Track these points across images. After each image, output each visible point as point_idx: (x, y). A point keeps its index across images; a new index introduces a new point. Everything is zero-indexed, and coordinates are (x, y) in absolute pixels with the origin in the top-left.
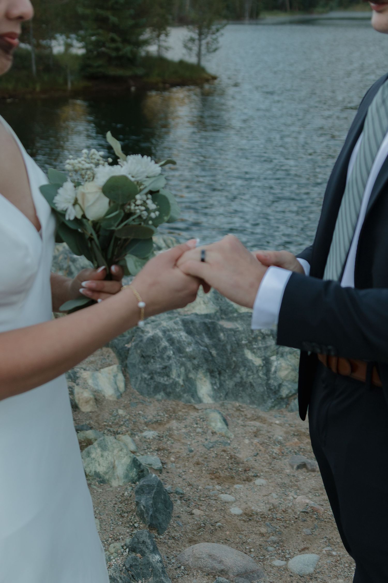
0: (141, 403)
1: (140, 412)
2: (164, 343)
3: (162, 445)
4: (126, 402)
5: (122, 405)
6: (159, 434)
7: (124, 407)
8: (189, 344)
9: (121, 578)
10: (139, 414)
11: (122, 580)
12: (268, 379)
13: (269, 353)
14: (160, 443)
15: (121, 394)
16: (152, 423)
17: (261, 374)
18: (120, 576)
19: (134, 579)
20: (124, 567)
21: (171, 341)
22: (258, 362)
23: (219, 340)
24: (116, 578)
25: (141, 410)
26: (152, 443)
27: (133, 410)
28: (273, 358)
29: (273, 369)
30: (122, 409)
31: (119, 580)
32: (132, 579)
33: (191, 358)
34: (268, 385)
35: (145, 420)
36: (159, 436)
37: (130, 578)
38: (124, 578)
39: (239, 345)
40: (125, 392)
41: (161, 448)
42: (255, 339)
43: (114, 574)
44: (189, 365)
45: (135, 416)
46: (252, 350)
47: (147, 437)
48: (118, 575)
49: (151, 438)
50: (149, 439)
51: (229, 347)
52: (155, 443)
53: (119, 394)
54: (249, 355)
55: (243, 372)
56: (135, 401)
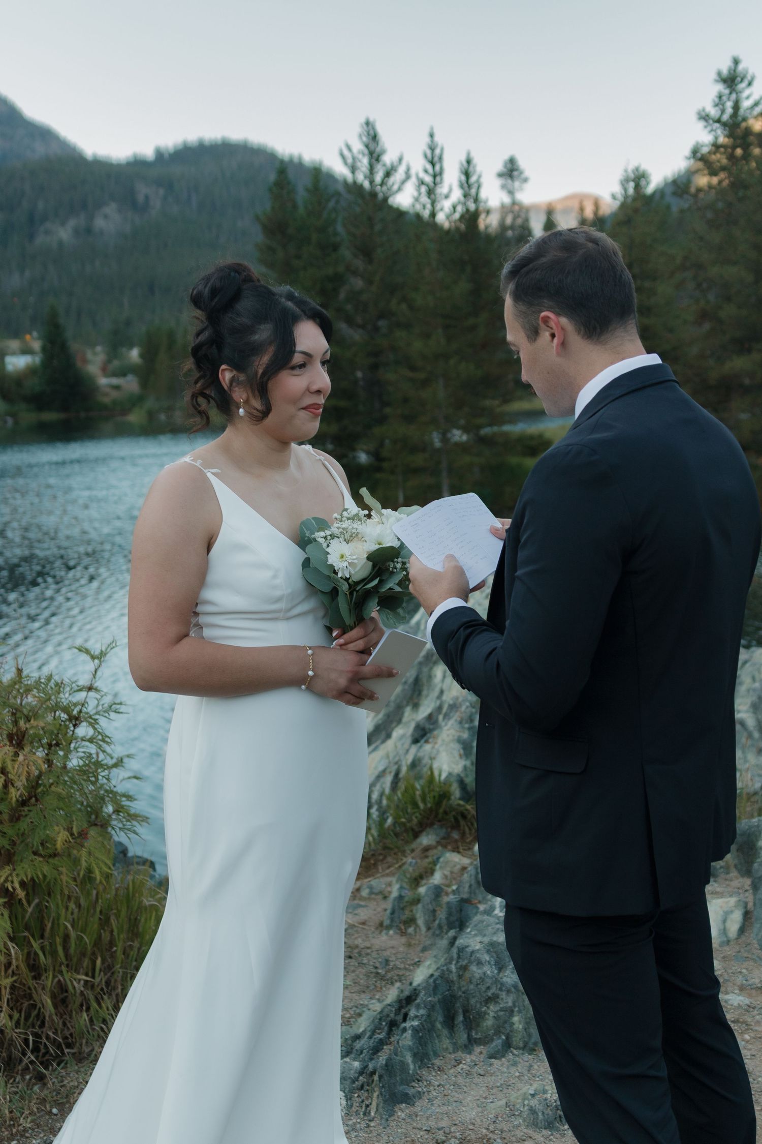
0: (753, 959)
1: (744, 971)
3: (746, 1017)
4: (729, 953)
5: (722, 956)
6: (751, 1003)
7: (724, 957)
9: (543, 1113)
10: (740, 972)
11: (544, 1116)
14: (744, 1015)
15: (728, 941)
16: (751, 989)
18: (544, 1111)
19: (561, 1121)
20: (555, 1104)
24: (537, 1110)
25: (747, 969)
26: (732, 1011)
27: (734, 966)
30: (719, 961)
31: (540, 1114)
32: (558, 1119)
35: (744, 982)
36: (749, 1006)
37: (556, 1118)
38: (548, 1114)
40: (737, 939)
41: (741, 1020)
43: (537, 1106)
45: (732, 973)
47: (730, 1002)
48: (541, 1108)
49: (736, 1004)
50: (732, 1005)
52: (736, 1013)
53: (725, 939)
56: (745, 955)
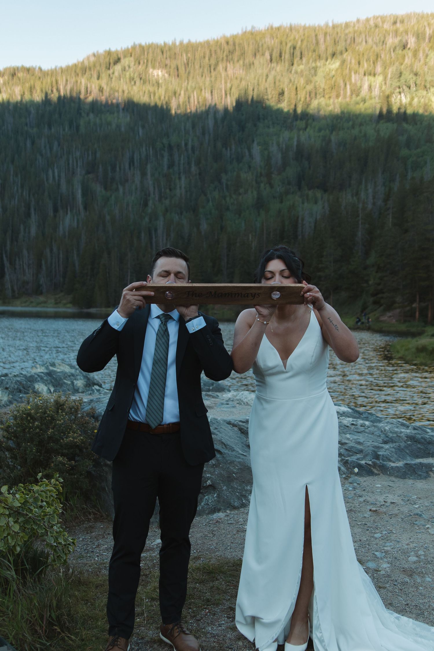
2: (36, 376)
8: (45, 377)
12: (74, 387)
13: (72, 380)
17: (71, 386)
21: (38, 376)
22: (69, 383)
23: (54, 377)
28: (74, 381)
29: (75, 384)
33: (47, 381)
34: (74, 389)
39: (61, 379)
42: (66, 377)
44: (46, 382)
46: (66, 380)
51: (58, 379)
54: (66, 381)
55: (65, 385)
